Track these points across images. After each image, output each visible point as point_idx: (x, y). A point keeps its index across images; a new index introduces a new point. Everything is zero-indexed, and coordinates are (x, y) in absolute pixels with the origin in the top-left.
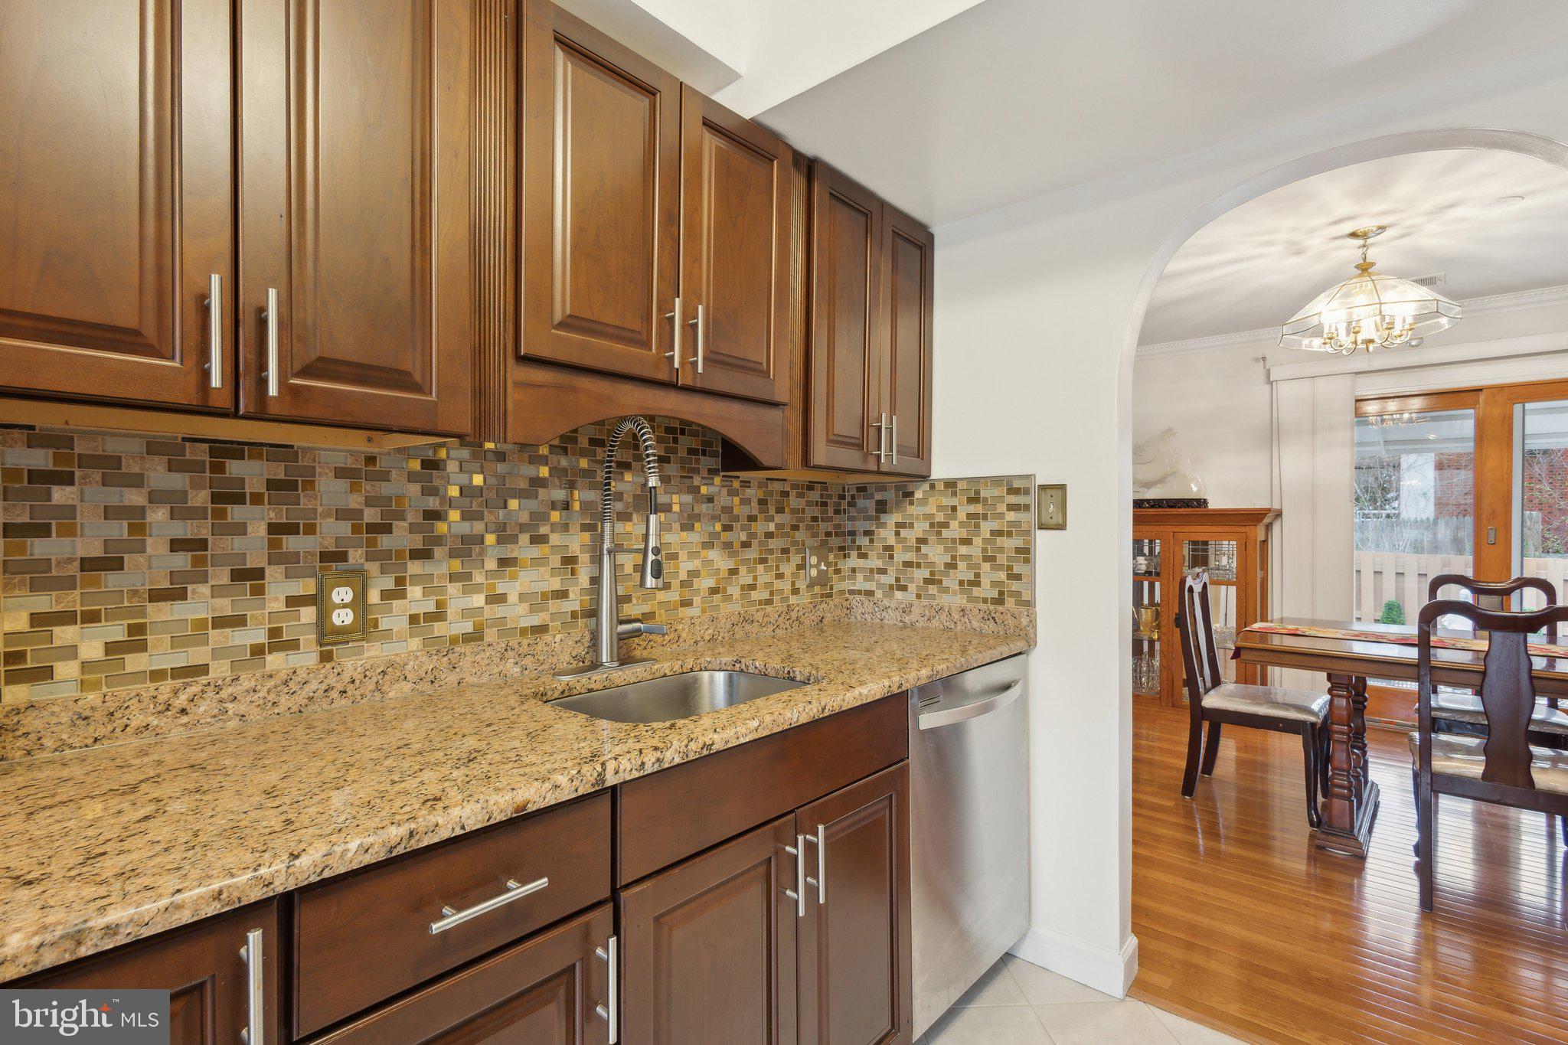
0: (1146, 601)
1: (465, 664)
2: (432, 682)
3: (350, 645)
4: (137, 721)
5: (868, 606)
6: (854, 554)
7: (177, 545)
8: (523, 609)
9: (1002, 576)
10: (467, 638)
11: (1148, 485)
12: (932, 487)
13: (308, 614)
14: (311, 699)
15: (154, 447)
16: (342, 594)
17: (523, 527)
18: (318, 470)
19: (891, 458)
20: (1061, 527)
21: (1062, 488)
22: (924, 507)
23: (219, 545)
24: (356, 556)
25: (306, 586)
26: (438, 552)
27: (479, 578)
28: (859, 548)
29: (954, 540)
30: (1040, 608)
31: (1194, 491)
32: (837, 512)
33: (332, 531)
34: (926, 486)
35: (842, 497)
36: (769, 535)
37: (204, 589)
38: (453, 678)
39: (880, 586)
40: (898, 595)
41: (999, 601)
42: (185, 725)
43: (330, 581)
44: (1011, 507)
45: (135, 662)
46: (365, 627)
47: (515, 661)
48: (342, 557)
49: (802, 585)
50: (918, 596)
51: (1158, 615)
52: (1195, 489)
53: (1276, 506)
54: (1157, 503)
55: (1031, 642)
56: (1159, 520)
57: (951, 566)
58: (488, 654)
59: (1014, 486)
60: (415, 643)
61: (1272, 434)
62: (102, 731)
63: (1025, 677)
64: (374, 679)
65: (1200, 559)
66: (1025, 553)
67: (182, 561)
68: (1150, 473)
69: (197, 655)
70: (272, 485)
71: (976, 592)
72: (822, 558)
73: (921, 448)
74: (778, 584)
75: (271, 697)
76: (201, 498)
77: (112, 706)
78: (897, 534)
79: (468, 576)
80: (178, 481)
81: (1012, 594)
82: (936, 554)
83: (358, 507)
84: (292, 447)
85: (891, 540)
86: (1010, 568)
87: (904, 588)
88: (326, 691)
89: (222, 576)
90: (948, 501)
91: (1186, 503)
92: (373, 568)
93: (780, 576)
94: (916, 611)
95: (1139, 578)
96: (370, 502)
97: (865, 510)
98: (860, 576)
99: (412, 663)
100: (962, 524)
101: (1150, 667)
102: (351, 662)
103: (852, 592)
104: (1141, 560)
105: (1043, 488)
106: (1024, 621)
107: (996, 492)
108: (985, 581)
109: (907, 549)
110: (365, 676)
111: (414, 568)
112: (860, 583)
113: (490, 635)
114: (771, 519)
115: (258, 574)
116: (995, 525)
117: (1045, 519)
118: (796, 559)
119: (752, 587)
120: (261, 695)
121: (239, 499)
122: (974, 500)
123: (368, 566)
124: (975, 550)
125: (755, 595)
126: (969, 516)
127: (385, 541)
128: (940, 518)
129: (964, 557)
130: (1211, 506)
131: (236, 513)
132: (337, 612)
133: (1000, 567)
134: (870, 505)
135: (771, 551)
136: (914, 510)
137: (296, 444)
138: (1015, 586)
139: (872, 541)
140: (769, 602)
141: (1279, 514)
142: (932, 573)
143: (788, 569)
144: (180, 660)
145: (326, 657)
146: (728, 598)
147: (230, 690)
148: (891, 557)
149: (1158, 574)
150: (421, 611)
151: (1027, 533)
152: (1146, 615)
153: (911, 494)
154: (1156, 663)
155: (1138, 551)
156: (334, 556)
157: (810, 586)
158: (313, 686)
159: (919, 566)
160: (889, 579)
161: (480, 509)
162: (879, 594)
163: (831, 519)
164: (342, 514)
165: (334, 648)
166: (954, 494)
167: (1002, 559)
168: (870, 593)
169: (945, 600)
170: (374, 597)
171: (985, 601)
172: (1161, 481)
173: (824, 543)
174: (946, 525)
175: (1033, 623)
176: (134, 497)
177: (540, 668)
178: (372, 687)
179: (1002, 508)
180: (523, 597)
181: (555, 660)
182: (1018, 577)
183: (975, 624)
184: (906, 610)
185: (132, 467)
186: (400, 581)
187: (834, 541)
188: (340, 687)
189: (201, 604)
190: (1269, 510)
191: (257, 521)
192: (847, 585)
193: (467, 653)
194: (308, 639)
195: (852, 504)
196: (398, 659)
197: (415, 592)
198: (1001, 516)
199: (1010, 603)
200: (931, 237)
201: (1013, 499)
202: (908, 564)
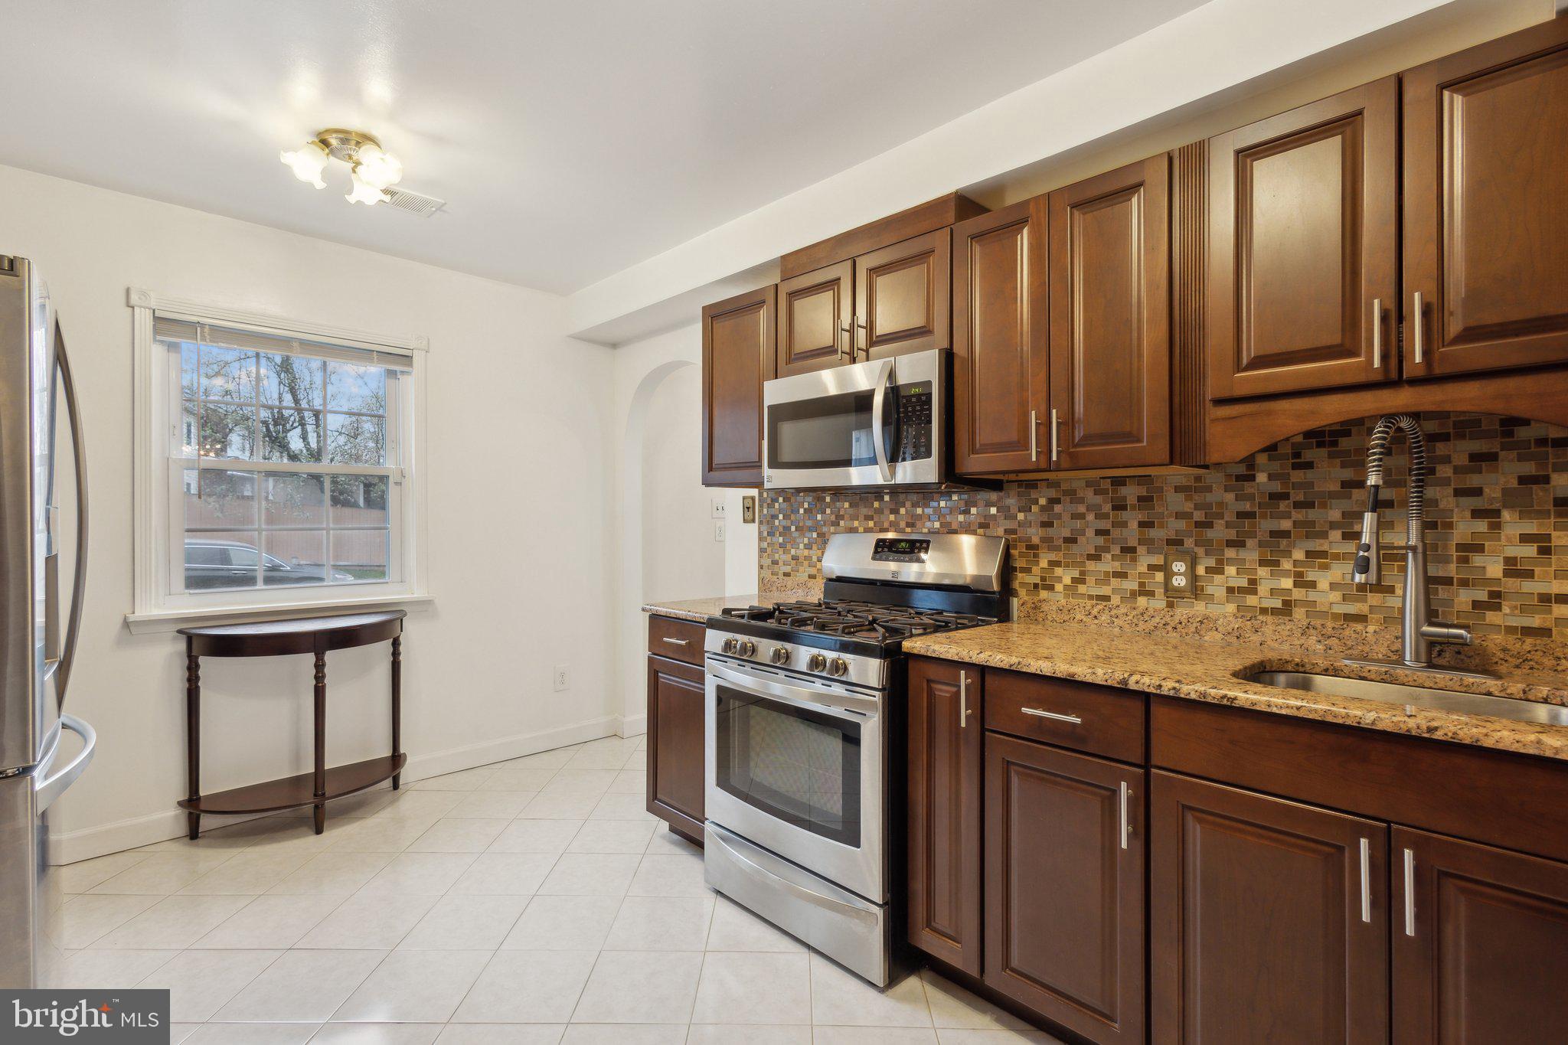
1: (1268, 630)
2: (1238, 638)
3: (1185, 600)
4: (1079, 617)
7: (1099, 532)
8: (1336, 596)
10: (1274, 611)
13: (1159, 576)
14: (1155, 627)
15: (1089, 484)
16: (1179, 567)
17: (1333, 525)
18: (1165, 488)
23: (1116, 533)
24: (1189, 543)
25: (1158, 560)
26: (1250, 543)
27: (1287, 565)
33: (1175, 526)
37: (1109, 556)
38: (1256, 638)
42: (1096, 624)
43: (1171, 558)
45: (1082, 589)
46: (1196, 590)
47: (1318, 639)
48: (1180, 543)
58: (1288, 628)
60: (1231, 608)
62: (1066, 618)
64: (1195, 625)
67: (1100, 541)
69: (1105, 591)
70: (1140, 499)
75: (1135, 620)
76: (1107, 508)
77: (1070, 607)
79: (1277, 563)
80: (1099, 499)
83: (1189, 510)
84: (1150, 476)
88: (1164, 625)
89: (1116, 550)
92: (1200, 551)
96: (1197, 507)
99: (1221, 620)
102: (1181, 612)
110: (1189, 622)
111: (1230, 553)
113: (1299, 613)
115: (1133, 550)
120: (1130, 618)
121: (1124, 508)
123: (1196, 549)
127: (1210, 534)
131: (1125, 515)
132: (1176, 577)
137: (1153, 474)
144: (1095, 592)
145: (1170, 605)
147: (1115, 611)
150: (1236, 585)
156: (1175, 542)
158: (1157, 619)
161: (1287, 510)
164: (1179, 516)
165: (1175, 600)
170: (1201, 570)
176: (1082, 509)
177: (1347, 652)
178: (1193, 630)
180: (1333, 586)
181: (1367, 649)
185: (1080, 494)
186: (1220, 562)
188: (1172, 624)
189: (1108, 564)
191: (1133, 519)
193: (1268, 622)
194: (1160, 591)
196: (1211, 615)
197: (1231, 570)
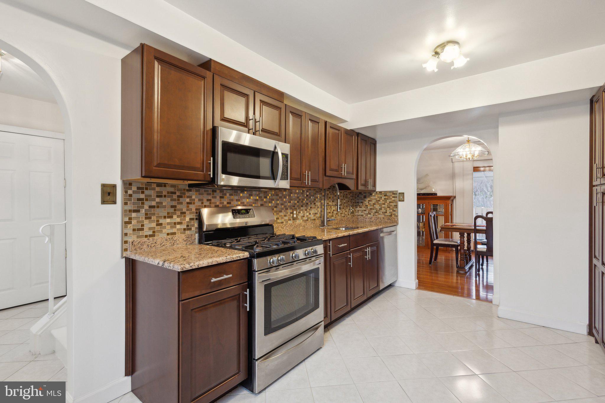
0: (421, 221)
2: (304, 227)
5: (362, 218)
6: (359, 207)
8: (312, 216)
9: (391, 211)
11: (422, 189)
12: (376, 193)
13: (292, 215)
14: (293, 228)
16: (295, 212)
17: (313, 201)
19: (370, 187)
20: (403, 201)
21: (403, 193)
22: (374, 197)
23: (284, 204)
25: (291, 211)
26: (304, 206)
28: (360, 206)
29: (381, 204)
30: (399, 217)
31: (433, 191)
32: (355, 198)
34: (375, 193)
35: (356, 195)
36: (345, 203)
37: (283, 211)
39: (364, 214)
40: (369, 215)
41: (391, 216)
44: (393, 197)
46: (297, 218)
48: (295, 206)
49: (349, 213)
50: (373, 216)
51: (424, 225)
52: (434, 190)
53: (454, 195)
54: (424, 194)
55: (397, 224)
56: (424, 199)
57: (381, 209)
59: (394, 193)
60: (302, 221)
61: (453, 176)
63: (396, 230)
65: (435, 210)
66: (396, 206)
68: (421, 186)
69: (283, 220)
71: (386, 214)
72: (353, 208)
73: (374, 185)
74: (346, 213)
78: (369, 203)
80: (281, 195)
81: (393, 214)
82: (377, 207)
85: (367, 204)
86: (393, 209)
87: (370, 214)
90: (380, 196)
91: (432, 194)
92: (297, 208)
93: (346, 211)
94: (373, 218)
95: (419, 214)
96: (297, 198)
97: (361, 197)
98: (360, 212)
100: (383, 201)
101: (422, 239)
103: (358, 215)
104: (420, 210)
105: (400, 193)
106: (396, 219)
107: (390, 194)
108: (388, 212)
109: (371, 206)
111: (301, 208)
112: (360, 213)
113: (309, 220)
114: (345, 200)
116: (390, 201)
117: (400, 199)
118: (348, 208)
119: (342, 213)
120: (289, 227)
122: (385, 196)
124: (386, 206)
125: (343, 215)
126: (384, 199)
127: (299, 204)
128: (378, 199)
129: (383, 207)
130: (438, 195)
133: (391, 209)
134: (362, 197)
135: (345, 206)
136: (372, 197)
138: (394, 213)
139: (363, 204)
140: (344, 217)
141: (455, 197)
142: (376, 211)
143: (347, 210)
144: (281, 221)
146: (338, 215)
147: (286, 226)
148: (367, 207)
149: (424, 213)
150: (302, 215)
151: (397, 202)
152: (421, 225)
153: (372, 194)
154: (424, 238)
155: (418, 206)
157: (351, 214)
159: (373, 209)
160: (367, 212)
161: (308, 198)
162: (364, 215)
163: (354, 200)
166: (381, 194)
167: (391, 207)
168: (362, 215)
169: (379, 216)
170: (298, 213)
171: (388, 216)
172: (425, 188)
173: (353, 205)
174: (379, 201)
175: (398, 220)
179: (391, 197)
180: (312, 214)
182: (395, 211)
183: (386, 220)
184: (371, 218)
186: (300, 210)
187: (355, 204)
190: (452, 196)
192: (357, 214)
194: (292, 219)
195: (358, 196)
197: (301, 212)
198: (391, 199)
199: (393, 216)
200: (376, 141)
201: (393, 195)
202: (371, 209)
